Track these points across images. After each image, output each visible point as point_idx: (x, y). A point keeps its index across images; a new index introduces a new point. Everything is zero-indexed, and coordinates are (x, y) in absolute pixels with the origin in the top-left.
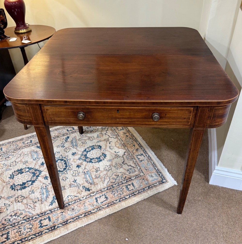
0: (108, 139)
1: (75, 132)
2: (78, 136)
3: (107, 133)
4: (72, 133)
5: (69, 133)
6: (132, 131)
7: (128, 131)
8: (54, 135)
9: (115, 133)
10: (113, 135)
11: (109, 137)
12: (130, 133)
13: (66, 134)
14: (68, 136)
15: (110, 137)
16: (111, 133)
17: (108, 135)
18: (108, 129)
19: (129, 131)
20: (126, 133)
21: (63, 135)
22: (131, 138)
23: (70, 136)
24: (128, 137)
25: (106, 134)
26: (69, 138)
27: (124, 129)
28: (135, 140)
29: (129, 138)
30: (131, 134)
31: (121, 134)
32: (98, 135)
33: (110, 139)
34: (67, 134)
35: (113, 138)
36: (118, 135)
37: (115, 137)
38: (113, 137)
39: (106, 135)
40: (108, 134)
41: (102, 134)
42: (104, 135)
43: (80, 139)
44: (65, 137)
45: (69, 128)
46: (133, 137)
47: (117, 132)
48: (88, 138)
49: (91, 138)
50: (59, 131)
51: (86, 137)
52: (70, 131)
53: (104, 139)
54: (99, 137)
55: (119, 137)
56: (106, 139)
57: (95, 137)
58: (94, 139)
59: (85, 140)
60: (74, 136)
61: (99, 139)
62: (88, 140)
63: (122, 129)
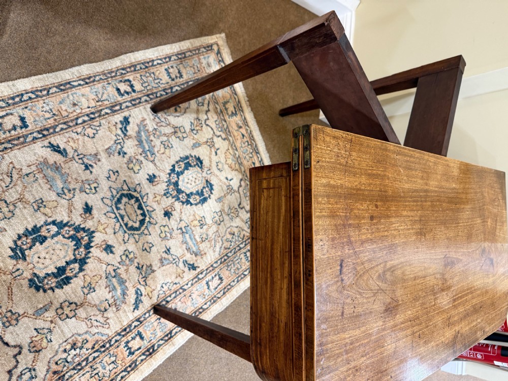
0: (211, 140)
2: (150, 119)
3: (208, 118)
4: (133, 105)
5: (125, 105)
6: (250, 122)
7: (244, 121)
9: (224, 123)
10: (220, 129)
11: (214, 133)
12: (247, 128)
13: (119, 108)
14: (126, 114)
15: (216, 135)
16: (217, 123)
17: (212, 129)
18: (208, 105)
19: (246, 122)
20: (241, 127)
21: (112, 109)
22: (250, 143)
23: (130, 115)
24: (245, 139)
25: (207, 123)
26: (128, 122)
30: (249, 132)
31: (234, 127)
32: (191, 122)
33: (215, 139)
35: (220, 138)
36: (229, 131)
37: (223, 136)
38: (221, 136)
39: (207, 125)
40: (211, 125)
41: (200, 122)
42: (204, 126)
43: (155, 129)
44: (119, 118)
45: (121, 81)
46: (253, 142)
47: (225, 121)
48: (173, 130)
49: (179, 132)
50: (95, 90)
51: (169, 127)
52: (126, 94)
53: (205, 140)
54: (195, 132)
55: (230, 138)
56: (209, 141)
57: (188, 130)
58: (185, 135)
59: (167, 135)
60: (140, 117)
61: (195, 136)
62: (173, 137)
63: (234, 112)
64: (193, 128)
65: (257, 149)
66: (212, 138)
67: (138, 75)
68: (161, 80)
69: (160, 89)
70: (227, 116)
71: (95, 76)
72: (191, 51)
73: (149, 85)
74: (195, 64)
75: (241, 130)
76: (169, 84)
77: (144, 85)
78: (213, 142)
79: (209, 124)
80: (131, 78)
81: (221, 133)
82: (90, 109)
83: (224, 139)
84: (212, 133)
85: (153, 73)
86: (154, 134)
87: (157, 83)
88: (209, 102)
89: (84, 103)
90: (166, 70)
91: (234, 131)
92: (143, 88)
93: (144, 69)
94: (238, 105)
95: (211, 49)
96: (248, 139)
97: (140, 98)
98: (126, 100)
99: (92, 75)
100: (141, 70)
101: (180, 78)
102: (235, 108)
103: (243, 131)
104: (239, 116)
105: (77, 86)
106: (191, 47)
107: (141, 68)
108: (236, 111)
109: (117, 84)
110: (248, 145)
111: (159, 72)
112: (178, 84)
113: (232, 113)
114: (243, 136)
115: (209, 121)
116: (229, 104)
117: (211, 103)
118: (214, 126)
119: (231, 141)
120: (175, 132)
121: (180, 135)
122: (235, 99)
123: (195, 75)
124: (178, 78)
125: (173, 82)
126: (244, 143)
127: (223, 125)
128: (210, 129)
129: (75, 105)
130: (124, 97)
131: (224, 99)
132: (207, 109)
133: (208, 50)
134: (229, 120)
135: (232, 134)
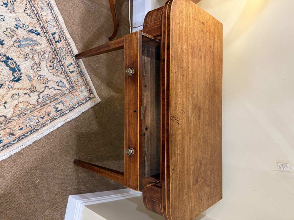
0: (35, 90)
1: (50, 44)
2: (41, 49)
3: (49, 89)
4: (48, 40)
5: (47, 35)
6: (54, 123)
7: (53, 118)
8: (43, 14)
9: (49, 101)
10: (44, 97)
11: (41, 93)
12: (49, 121)
13: (45, 31)
14: (42, 34)
15: (39, 94)
16: (48, 95)
17: (43, 91)
18: (58, 89)
19: (53, 120)
20: (49, 115)
21: (43, 28)
22: (38, 124)
23: (41, 37)
24: (40, 120)
25: (47, 88)
26: (37, 35)
27: (58, 112)
28: (34, 130)
29: (37, 121)
30: (47, 123)
31: (48, 109)
32: (45, 76)
33: (36, 94)
34: (44, 33)
35: (38, 97)
36: (44, 105)
37: (40, 100)
38: (40, 98)
39: (45, 88)
40: (45, 91)
41: (46, 83)
42: (44, 85)
43: (36, 51)
44: (39, 30)
45: (60, 36)
46: (40, 127)
47: (50, 102)
48: (37, 63)
49: (37, 67)
50: (52, 21)
51: (39, 60)
52: (53, 37)
53: (35, 85)
54: (39, 78)
55: (39, 106)
56: (34, 88)
57: (40, 73)
58: (35, 70)
59: (33, 58)
60: (42, 43)
61: (36, 78)
62: (33, 62)
63: (58, 109)
64: (41, 77)
65: (34, 132)
66: (36, 91)
67: (65, 46)
68: (66, 60)
69: (61, 58)
70: (54, 104)
71: (59, 23)
72: (85, 80)
73: (61, 52)
74: (79, 83)
75: (47, 115)
76: (64, 64)
77: (60, 49)
78: (34, 92)
79: (46, 89)
80: (62, 42)
81: (42, 98)
82: (41, 16)
83: (37, 101)
84: (41, 91)
85: (68, 55)
86: (33, 50)
87: (63, 57)
88: (61, 90)
89: (44, 14)
90: (72, 63)
91: (45, 110)
92: (59, 48)
93: (69, 50)
94: (63, 113)
95: (91, 94)
96: (41, 122)
97: (53, 45)
98: (50, 36)
99: (59, 21)
100: (68, 49)
101: (70, 71)
102: (61, 110)
103: (46, 118)
104: (56, 114)
105: (52, 13)
106: (87, 80)
107: (69, 48)
108: (59, 111)
109: (58, 34)
110: (37, 123)
111: (70, 59)
112: (66, 70)
113: (57, 108)
114: (43, 118)
115: (48, 89)
116: (62, 105)
117: (60, 91)
118: (45, 93)
119: (37, 107)
120: (36, 64)
121: (35, 67)
122: (67, 110)
123: (74, 82)
124: (69, 71)
125: (66, 67)
126: (37, 119)
127: (47, 101)
128: (43, 90)
129: (42, 8)
130: (51, 36)
131: (65, 102)
132: (56, 89)
133: (89, 91)
134: (52, 105)
135: (42, 108)
